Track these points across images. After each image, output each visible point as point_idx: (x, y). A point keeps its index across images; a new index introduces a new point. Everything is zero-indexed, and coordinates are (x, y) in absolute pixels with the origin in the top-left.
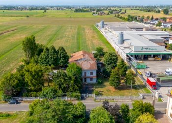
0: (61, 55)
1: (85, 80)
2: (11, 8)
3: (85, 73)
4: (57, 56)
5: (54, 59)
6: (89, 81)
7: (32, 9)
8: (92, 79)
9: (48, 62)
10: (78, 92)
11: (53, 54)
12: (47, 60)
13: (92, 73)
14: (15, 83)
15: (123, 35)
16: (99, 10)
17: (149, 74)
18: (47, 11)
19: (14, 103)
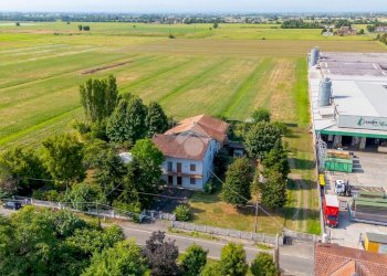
0: (149, 119)
1: (180, 181)
2: (151, 19)
3: (179, 165)
4: (142, 122)
5: (134, 129)
6: (186, 184)
7: (192, 22)
8: (193, 180)
9: (123, 133)
10: (138, 203)
11: (134, 118)
12: (121, 129)
13: (193, 168)
14: (18, 168)
15: (329, 86)
16: (343, 24)
17: (339, 187)
18: (220, 25)
19: (11, 208)
